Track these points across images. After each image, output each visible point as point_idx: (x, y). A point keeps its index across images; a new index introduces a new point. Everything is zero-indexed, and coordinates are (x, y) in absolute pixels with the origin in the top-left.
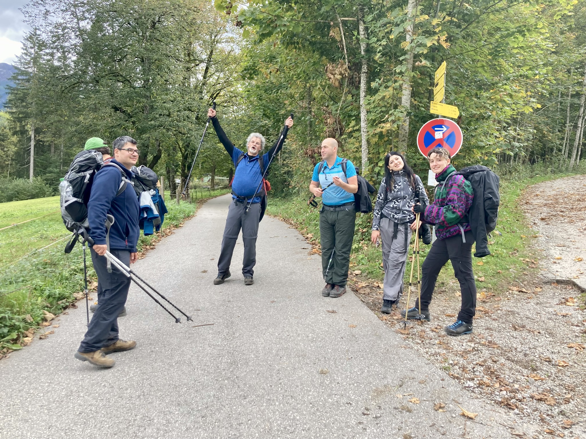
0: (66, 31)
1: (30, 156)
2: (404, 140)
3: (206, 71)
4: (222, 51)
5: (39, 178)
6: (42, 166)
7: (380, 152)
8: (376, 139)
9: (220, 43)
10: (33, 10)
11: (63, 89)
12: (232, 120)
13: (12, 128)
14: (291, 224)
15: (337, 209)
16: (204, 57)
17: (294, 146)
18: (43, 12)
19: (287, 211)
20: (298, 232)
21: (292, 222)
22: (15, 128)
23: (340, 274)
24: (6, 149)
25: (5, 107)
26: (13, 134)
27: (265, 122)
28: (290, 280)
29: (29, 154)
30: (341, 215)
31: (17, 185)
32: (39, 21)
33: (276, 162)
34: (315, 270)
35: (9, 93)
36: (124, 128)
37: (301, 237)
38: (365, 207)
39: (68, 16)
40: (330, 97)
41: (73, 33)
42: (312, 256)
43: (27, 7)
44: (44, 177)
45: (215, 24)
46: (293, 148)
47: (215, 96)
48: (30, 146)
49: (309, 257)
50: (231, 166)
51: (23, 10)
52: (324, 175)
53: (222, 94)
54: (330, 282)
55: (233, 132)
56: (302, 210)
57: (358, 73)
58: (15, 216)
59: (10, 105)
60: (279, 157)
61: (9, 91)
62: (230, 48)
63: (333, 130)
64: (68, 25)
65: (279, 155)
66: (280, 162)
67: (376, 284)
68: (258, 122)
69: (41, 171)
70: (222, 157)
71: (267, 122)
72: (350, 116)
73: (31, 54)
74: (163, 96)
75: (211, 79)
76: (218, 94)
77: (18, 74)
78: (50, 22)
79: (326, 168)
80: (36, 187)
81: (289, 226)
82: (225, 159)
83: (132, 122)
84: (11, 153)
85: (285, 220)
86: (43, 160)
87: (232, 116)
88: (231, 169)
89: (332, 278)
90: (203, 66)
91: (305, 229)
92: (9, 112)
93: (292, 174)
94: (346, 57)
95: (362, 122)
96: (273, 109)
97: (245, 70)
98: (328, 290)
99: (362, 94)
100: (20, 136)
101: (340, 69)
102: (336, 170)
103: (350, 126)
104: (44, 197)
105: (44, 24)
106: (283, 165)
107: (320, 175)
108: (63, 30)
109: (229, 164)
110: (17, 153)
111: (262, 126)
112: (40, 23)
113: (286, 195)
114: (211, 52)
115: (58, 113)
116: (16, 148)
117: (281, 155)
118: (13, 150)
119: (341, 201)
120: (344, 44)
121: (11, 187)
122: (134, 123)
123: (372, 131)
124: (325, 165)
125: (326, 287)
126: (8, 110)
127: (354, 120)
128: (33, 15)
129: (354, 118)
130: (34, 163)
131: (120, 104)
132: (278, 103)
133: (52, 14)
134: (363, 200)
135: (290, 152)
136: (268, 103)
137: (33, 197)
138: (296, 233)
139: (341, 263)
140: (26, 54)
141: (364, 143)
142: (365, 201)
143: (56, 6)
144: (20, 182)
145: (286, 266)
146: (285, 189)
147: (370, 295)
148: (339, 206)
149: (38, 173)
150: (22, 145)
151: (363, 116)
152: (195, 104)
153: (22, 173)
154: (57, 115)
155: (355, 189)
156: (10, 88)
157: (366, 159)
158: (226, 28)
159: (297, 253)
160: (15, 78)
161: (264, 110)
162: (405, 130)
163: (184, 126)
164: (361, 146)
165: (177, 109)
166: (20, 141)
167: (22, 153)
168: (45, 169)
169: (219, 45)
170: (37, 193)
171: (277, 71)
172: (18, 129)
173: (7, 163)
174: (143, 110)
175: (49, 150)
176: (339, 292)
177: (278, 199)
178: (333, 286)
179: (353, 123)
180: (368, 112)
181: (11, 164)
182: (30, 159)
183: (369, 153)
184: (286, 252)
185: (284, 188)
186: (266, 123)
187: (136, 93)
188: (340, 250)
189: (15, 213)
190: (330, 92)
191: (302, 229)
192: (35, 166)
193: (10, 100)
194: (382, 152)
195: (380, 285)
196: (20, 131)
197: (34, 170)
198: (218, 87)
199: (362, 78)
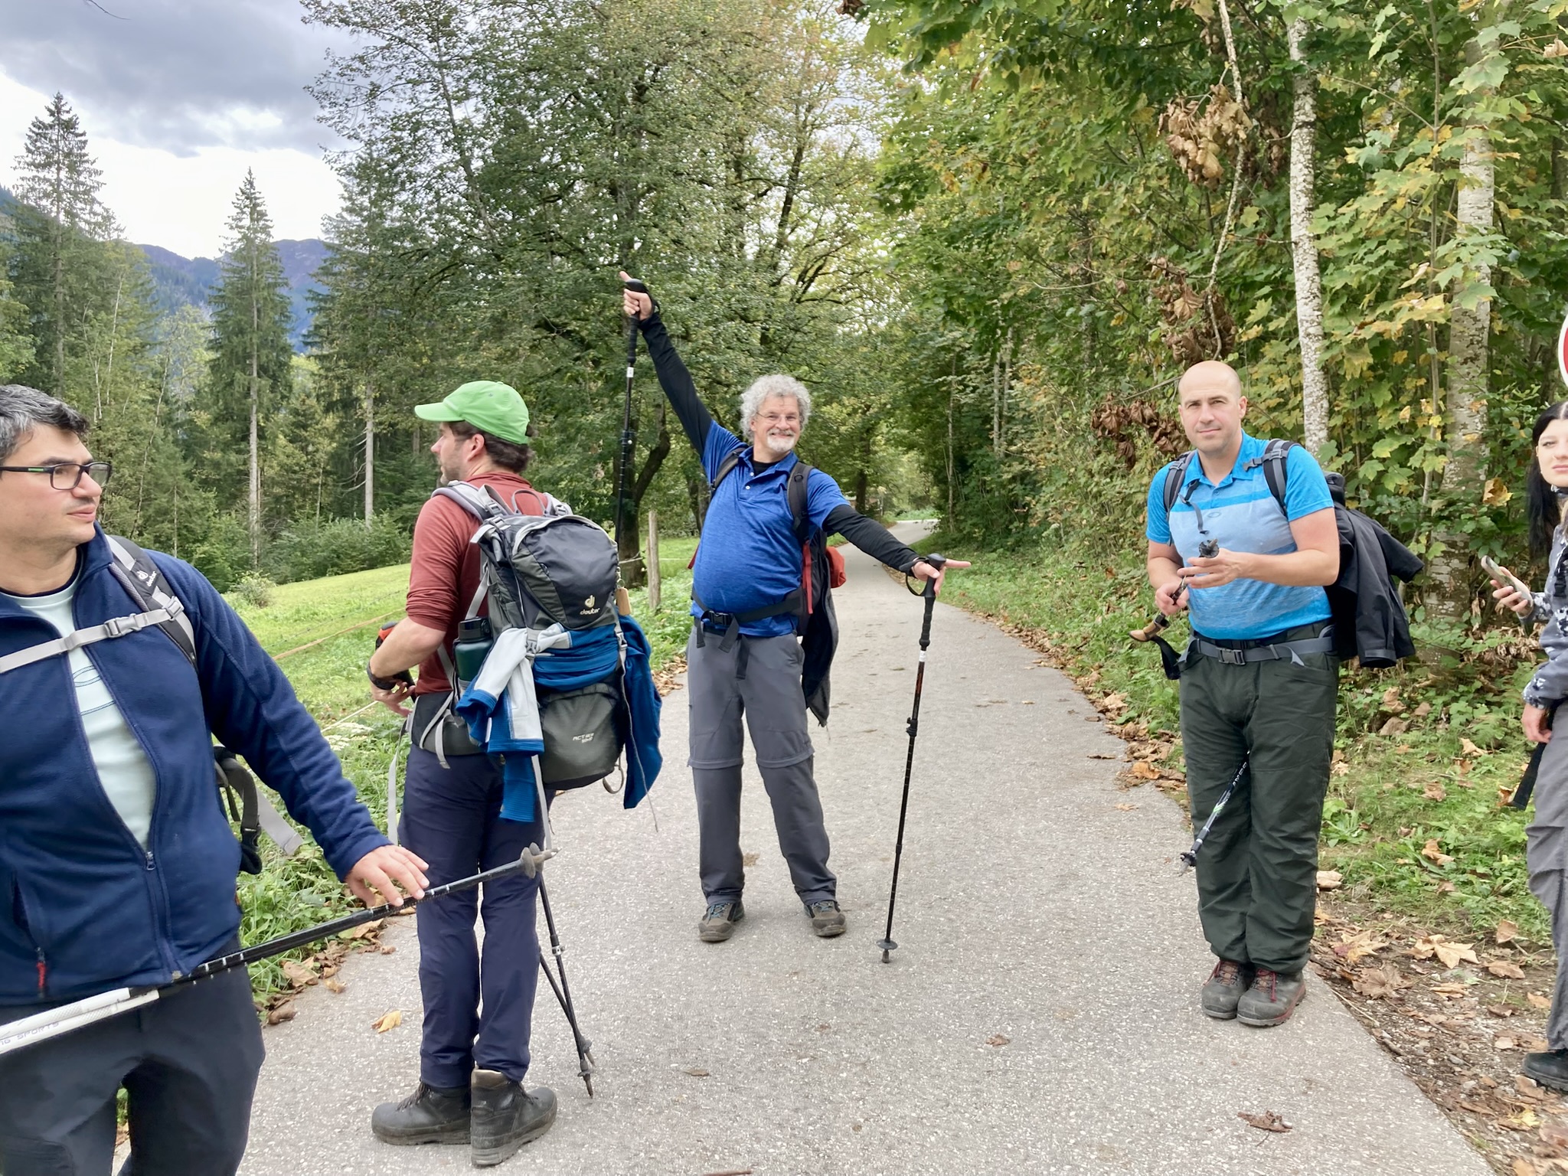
0: (420, 133)
1: (364, 461)
2: (1474, 359)
3: (786, 210)
4: (828, 149)
5: (385, 515)
6: (393, 484)
7: (1379, 405)
8: (1362, 361)
9: (819, 127)
10: (340, 86)
11: (417, 284)
12: (859, 338)
13: (323, 395)
14: (1042, 649)
15: (1254, 655)
16: (781, 171)
17: (1042, 400)
18: (363, 91)
19: (1025, 599)
20: (1069, 683)
21: (1048, 644)
22: (330, 395)
23: (1278, 924)
24: (310, 448)
25: (307, 344)
26: (328, 409)
27: (950, 336)
28: (1062, 916)
29: (362, 458)
30: (1269, 683)
31: (336, 537)
32: (355, 115)
33: (986, 449)
34: (1153, 865)
35: (314, 310)
36: (571, 378)
37: (1080, 702)
38: (1380, 642)
39: (425, 94)
40: (1165, 231)
41: (438, 138)
42: (1133, 790)
43: (324, 80)
44: (397, 514)
45: (807, 76)
46: (1037, 404)
47: (811, 273)
48: (365, 436)
49: (1123, 800)
50: (859, 465)
51: (317, 89)
52: (1190, 517)
53: (832, 266)
54: (1233, 955)
55: (863, 372)
56: (1076, 602)
57: (1278, 129)
58: (321, 616)
59: (317, 339)
60: (994, 435)
61: (313, 304)
62: (849, 139)
63: (1196, 336)
64: (425, 118)
65: (996, 427)
66: (999, 448)
67: (1423, 949)
68: (932, 339)
69: (389, 497)
70: (836, 442)
71: (957, 334)
72: (1250, 286)
73: (363, 209)
74: (668, 286)
75: (800, 231)
76: (820, 268)
77: (333, 263)
78: (383, 115)
79: (1195, 485)
80: (380, 538)
81: (1036, 656)
82: (843, 448)
83: (594, 362)
84: (321, 457)
85: (1024, 632)
86: (395, 470)
87: (859, 329)
88: (861, 473)
89: (1242, 937)
90: (778, 195)
91: (1095, 675)
92: (316, 357)
93: (1036, 482)
94: (1236, 74)
95: (1300, 303)
96: (974, 296)
97: (888, 180)
98: (1228, 991)
99: (1299, 202)
100: (341, 414)
101: (1217, 118)
102: (1240, 489)
103: (1250, 319)
104: (397, 563)
105: (368, 122)
106: (1007, 455)
107: (1172, 514)
108: (414, 130)
109: (855, 459)
110: (334, 457)
111: (943, 348)
112: (359, 121)
113: (1019, 543)
114: (799, 156)
115: (405, 349)
116: (334, 445)
117: (1000, 427)
118: (329, 449)
119: (1271, 622)
120: (1227, 27)
121: (321, 542)
122: (596, 362)
123: (1346, 331)
124: (1192, 473)
125: (1217, 974)
126: (315, 351)
127: (1266, 297)
128: (341, 101)
129: (1267, 289)
130: (375, 479)
131: (558, 316)
132: (990, 274)
133: (389, 95)
134: (1369, 613)
135: (1028, 419)
136: (960, 276)
137: (373, 563)
138: (1065, 687)
139: (1282, 880)
140: (350, 211)
141: (1312, 378)
142: (1377, 617)
143: (395, 72)
144: (341, 528)
145: (1041, 841)
146: (1016, 524)
147: (1409, 1007)
148: (1263, 643)
149: (383, 502)
150: (345, 435)
151: (1304, 277)
152: (754, 300)
153: (347, 507)
154: (404, 354)
155: (1328, 567)
156: (316, 297)
157: (1324, 434)
158: (837, 85)
159: (1076, 778)
160: (326, 272)
161: (949, 301)
162: (1476, 320)
163: (727, 365)
164: (1298, 389)
165: (705, 317)
166: (341, 425)
167: (346, 456)
168: (400, 492)
169: (820, 136)
170: (381, 553)
171: (984, 169)
172: (336, 396)
173: (315, 481)
174: (620, 327)
175: (409, 445)
176: (1279, 1006)
177: (994, 555)
178: (1249, 972)
179: (1263, 308)
180: (1323, 263)
181: (324, 484)
182: (364, 469)
183: (1331, 413)
184: (1036, 772)
185: (1011, 522)
186: (955, 339)
187: (598, 280)
188: (1273, 829)
189: (321, 609)
190: (1163, 216)
191: (1083, 670)
192: (378, 485)
193: (317, 327)
194: (1385, 406)
195: (1441, 952)
196: (341, 401)
197: (375, 495)
198: (821, 247)
199: (1295, 146)
